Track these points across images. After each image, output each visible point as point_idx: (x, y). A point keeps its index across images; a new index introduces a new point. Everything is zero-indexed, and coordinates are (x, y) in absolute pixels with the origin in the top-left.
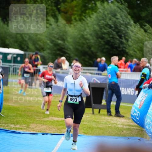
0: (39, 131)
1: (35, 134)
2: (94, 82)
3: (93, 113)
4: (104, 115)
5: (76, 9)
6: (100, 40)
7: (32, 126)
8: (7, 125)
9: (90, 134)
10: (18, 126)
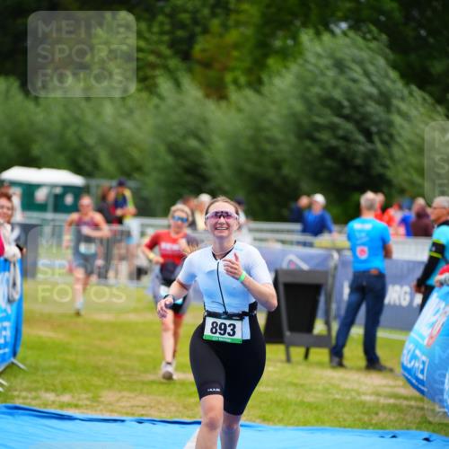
0: (127, 414)
1: (115, 421)
2: (292, 267)
3: (288, 360)
4: (320, 364)
5: (235, 54)
6: (308, 143)
7: (107, 396)
8: (34, 394)
9: (281, 421)
10: (66, 398)
